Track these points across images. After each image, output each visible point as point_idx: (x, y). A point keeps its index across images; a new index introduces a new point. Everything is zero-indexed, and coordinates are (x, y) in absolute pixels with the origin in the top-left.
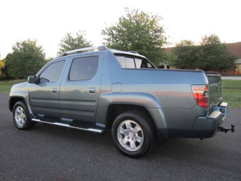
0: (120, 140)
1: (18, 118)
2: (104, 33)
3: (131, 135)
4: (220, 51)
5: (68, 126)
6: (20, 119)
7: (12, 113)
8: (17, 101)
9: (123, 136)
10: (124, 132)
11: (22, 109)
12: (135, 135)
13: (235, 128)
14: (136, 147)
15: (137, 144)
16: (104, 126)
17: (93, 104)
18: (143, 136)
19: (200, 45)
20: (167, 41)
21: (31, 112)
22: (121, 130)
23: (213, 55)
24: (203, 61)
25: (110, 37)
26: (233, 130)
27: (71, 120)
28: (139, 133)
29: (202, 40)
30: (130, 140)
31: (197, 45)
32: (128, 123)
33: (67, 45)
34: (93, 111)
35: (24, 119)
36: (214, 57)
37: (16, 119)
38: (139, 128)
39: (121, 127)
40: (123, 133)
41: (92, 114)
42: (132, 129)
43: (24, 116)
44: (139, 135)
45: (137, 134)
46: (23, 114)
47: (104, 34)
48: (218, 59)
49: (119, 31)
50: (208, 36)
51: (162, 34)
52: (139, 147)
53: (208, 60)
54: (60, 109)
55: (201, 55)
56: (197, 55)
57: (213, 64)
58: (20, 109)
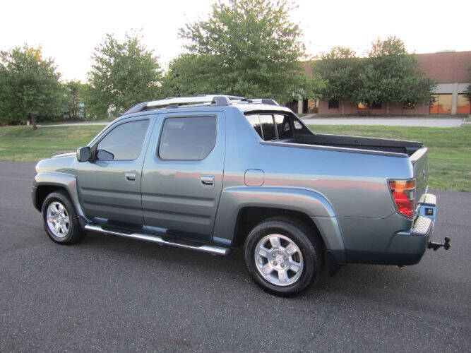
0: (259, 266)
1: (54, 224)
2: (183, 34)
3: (279, 258)
4: (405, 69)
5: (159, 240)
6: (58, 225)
7: (42, 214)
8: (51, 192)
9: (265, 261)
10: (268, 253)
11: (61, 206)
12: (286, 260)
13: (450, 244)
14: (288, 280)
15: (290, 273)
16: (229, 242)
17: (210, 204)
18: (301, 260)
19: (367, 56)
20: (307, 52)
21: (81, 213)
22: (261, 251)
23: (392, 76)
24: (373, 88)
25: (194, 43)
26: (447, 246)
27: (164, 230)
28: (295, 257)
29: (370, 49)
30: (278, 268)
31: (362, 57)
32: (274, 238)
33: (106, 57)
34: (208, 217)
35: (67, 225)
36: (394, 80)
37: (50, 225)
38: (294, 248)
39: (261, 246)
40: (264, 255)
41: (207, 222)
42: (282, 249)
43: (67, 219)
44: (293, 259)
45: (290, 258)
46: (63, 215)
47: (183, 36)
48: (400, 86)
49: (213, 31)
50: (384, 39)
51: (298, 39)
52: (294, 279)
53: (382, 88)
54: (142, 209)
55: (368, 77)
56: (362, 76)
57: (391, 95)
58: (57, 206)
